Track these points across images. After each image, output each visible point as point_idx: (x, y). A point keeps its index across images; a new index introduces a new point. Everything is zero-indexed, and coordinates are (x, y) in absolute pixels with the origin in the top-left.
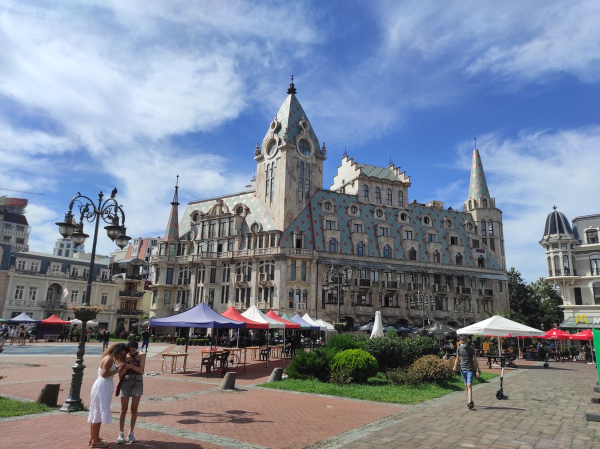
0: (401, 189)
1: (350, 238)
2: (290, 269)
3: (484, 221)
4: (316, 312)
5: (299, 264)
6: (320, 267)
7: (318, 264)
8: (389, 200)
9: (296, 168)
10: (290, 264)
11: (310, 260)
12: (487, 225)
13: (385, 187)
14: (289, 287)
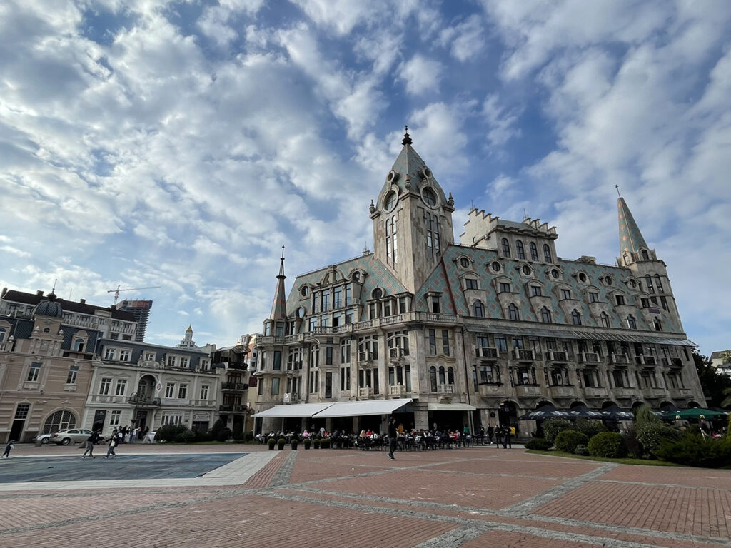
0: (547, 242)
1: (497, 300)
2: (428, 340)
3: (648, 277)
4: (467, 396)
5: (439, 334)
6: (466, 336)
7: (462, 332)
8: (535, 256)
9: (422, 219)
10: (428, 335)
11: (453, 328)
12: (653, 280)
13: (528, 240)
14: (429, 365)
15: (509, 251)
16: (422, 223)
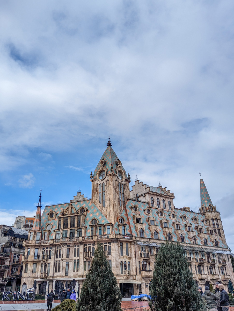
0: (170, 200)
1: (149, 228)
2: (120, 248)
3: (213, 219)
4: (136, 277)
5: (124, 245)
6: (136, 246)
7: (135, 244)
8: (165, 206)
9: (117, 186)
10: (120, 245)
11: (131, 242)
12: (215, 221)
13: (162, 199)
14: (120, 260)
15: (154, 204)
16: (117, 188)
